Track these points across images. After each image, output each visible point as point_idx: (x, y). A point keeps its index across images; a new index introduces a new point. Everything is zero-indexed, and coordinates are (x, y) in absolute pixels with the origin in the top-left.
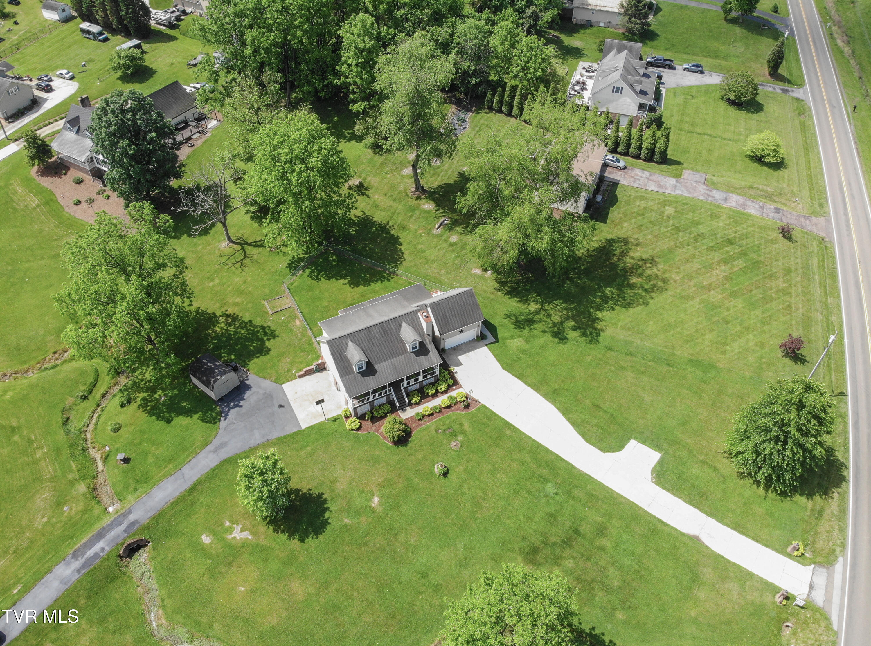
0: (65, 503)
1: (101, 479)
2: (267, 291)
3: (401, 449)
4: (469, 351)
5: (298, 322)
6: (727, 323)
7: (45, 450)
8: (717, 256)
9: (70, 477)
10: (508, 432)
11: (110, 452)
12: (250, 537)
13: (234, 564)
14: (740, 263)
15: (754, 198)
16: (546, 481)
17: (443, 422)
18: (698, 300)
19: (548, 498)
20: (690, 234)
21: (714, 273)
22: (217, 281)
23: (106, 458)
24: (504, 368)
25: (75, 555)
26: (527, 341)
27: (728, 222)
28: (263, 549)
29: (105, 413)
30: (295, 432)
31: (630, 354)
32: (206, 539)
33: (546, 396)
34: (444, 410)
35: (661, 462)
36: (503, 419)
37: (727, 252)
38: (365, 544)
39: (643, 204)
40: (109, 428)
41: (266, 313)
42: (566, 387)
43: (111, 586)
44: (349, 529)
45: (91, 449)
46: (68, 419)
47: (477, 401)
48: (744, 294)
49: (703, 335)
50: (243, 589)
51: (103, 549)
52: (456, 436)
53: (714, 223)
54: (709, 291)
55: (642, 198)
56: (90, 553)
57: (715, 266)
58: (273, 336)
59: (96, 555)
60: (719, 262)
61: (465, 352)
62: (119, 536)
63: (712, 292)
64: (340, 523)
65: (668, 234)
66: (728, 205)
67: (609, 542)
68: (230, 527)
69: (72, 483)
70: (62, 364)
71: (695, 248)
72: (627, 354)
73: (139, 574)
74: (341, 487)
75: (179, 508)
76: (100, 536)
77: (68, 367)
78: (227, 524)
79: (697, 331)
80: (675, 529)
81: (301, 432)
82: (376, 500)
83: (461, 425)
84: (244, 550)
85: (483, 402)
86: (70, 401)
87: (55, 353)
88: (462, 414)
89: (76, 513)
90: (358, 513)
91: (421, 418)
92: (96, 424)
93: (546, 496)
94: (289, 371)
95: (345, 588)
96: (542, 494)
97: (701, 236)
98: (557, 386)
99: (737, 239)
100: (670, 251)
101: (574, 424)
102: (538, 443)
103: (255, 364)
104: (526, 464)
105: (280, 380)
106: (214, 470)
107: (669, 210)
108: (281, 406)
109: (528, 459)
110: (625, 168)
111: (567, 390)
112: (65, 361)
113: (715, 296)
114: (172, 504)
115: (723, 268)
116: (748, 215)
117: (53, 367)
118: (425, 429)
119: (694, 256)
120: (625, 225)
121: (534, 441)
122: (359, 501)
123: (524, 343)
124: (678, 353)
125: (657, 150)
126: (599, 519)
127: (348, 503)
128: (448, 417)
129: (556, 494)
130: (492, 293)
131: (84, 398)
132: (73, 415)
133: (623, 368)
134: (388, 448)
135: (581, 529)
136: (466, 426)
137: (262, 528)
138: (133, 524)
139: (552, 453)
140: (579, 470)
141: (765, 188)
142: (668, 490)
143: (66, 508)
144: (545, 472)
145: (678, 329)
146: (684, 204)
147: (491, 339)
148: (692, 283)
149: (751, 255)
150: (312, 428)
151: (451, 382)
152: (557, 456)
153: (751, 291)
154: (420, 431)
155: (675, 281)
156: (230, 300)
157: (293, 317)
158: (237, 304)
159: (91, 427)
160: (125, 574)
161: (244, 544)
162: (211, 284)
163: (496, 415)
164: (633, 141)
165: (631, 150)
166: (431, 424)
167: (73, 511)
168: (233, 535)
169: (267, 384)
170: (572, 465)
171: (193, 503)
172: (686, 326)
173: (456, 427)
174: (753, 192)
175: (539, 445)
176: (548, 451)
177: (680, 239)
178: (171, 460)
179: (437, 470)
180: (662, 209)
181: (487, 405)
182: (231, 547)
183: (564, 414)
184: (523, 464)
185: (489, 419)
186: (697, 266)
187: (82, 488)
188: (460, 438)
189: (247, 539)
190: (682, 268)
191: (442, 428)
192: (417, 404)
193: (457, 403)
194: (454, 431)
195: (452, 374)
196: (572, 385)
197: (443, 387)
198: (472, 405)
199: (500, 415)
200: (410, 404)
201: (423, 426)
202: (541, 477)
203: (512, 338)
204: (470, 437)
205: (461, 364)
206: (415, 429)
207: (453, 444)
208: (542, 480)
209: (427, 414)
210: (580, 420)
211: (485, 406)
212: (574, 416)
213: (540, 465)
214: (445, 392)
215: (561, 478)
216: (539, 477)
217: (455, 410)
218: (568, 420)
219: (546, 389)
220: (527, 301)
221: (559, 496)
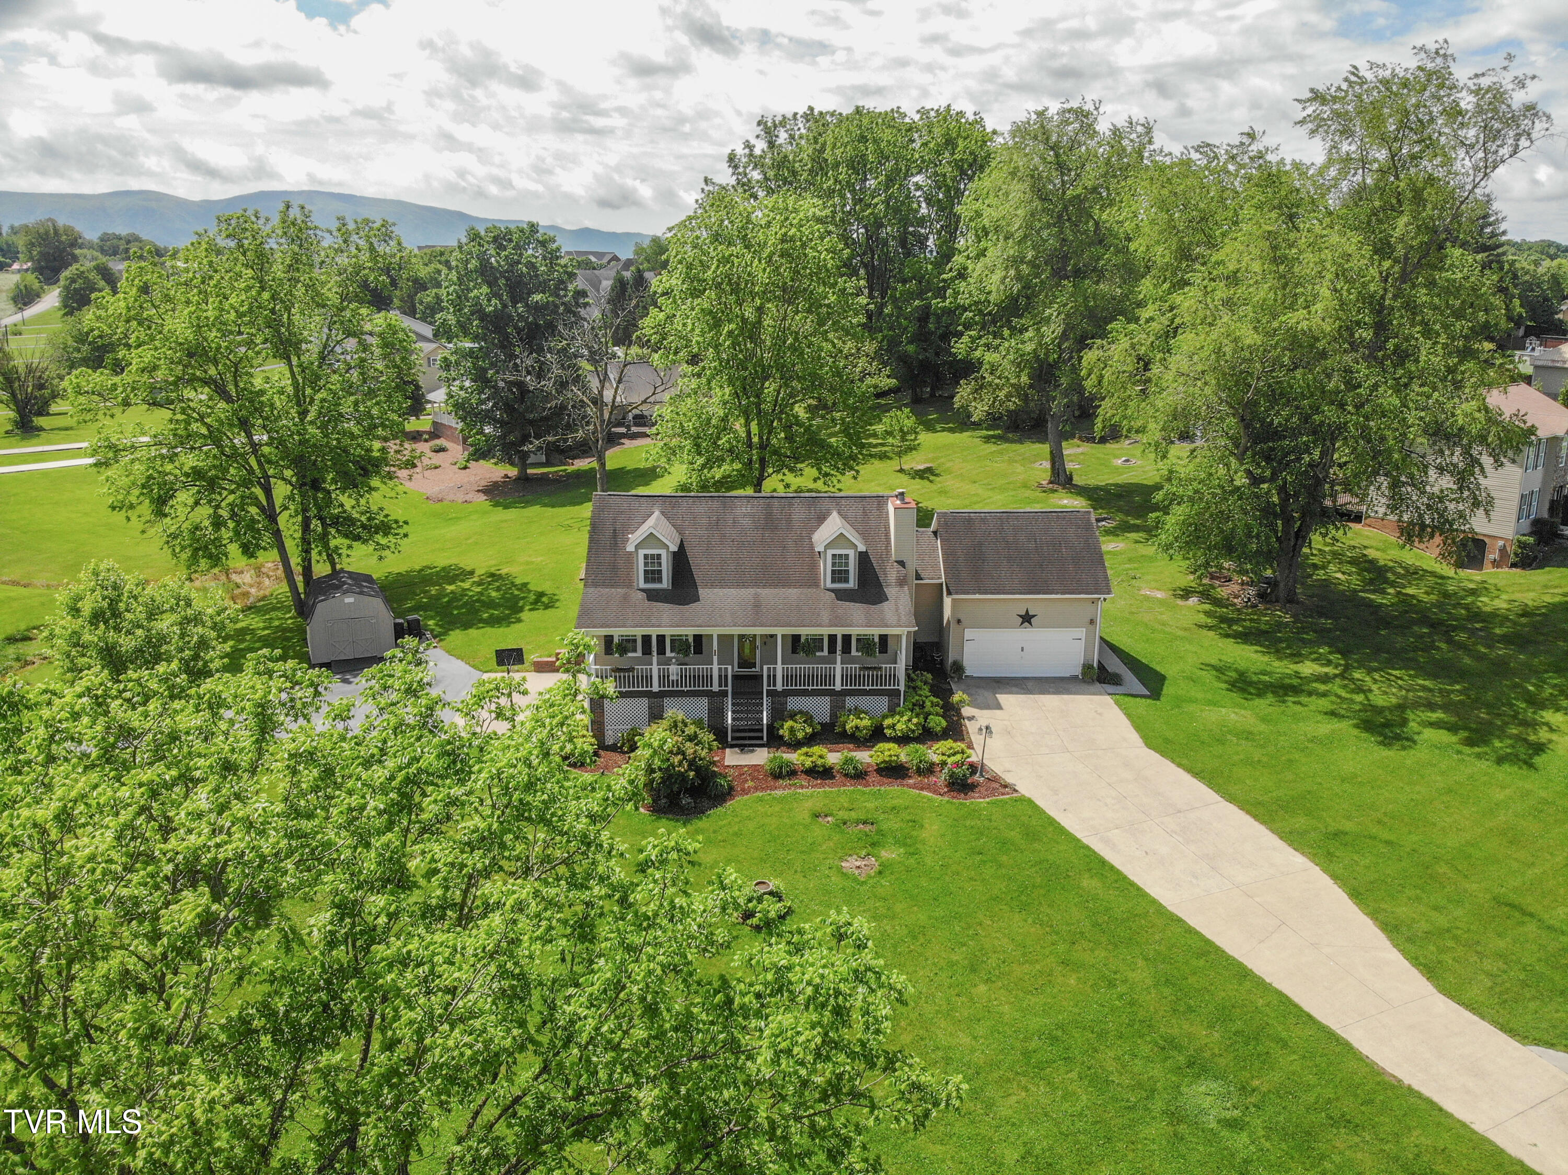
3: (665, 824)
10: (1089, 883)
16: (1197, 1067)
17: (852, 801)
19: (1182, 1128)
24: (1150, 746)
33: (1293, 839)
34: (873, 777)
36: (1087, 848)
42: (1385, 835)
47: (1007, 785)
52: (876, 845)
61: (1030, 693)
83: (915, 824)
85: (1025, 788)
88: (930, 800)
91: (784, 773)
93: (1175, 1116)
96: (1158, 1105)
98: (1348, 826)
101: (1391, 929)
102: (1208, 942)
103: (462, 636)
104: (1121, 989)
105: (485, 666)
109: (1141, 975)
111: (1388, 843)
118: (781, 800)
121: (1191, 931)
123: (1252, 721)
128: (877, 796)
129: (1233, 1125)
130: (1183, 627)
136: (932, 830)
139: (1262, 985)
140: (1375, 1070)
144: (1206, 1036)
147: (1135, 687)
151: (938, 722)
152: (1284, 1000)
154: (761, 799)
156: (519, 559)
158: (526, 563)
163: (1061, 830)
166: (812, 795)
170: (1347, 1046)
173: (891, 824)
176: (1243, 974)
181: (1040, 803)
183: (1356, 895)
184: (1111, 984)
185: (1031, 835)
188: (890, 854)
191: (843, 815)
192: (796, 745)
193: (929, 770)
194: (880, 832)
195: (951, 712)
196: (1414, 838)
197: (902, 723)
198: (983, 789)
199: (1079, 835)
200: (775, 740)
201: (778, 793)
202: (1178, 1048)
203: (1214, 704)
204: (929, 861)
205: (999, 707)
206: (745, 792)
207: (851, 864)
208: (1182, 1059)
209: (808, 763)
210: (1425, 926)
211: (1030, 802)
212: (1403, 911)
213: (1190, 1009)
214: (903, 740)
215: (1276, 1077)
216: (1170, 1044)
217: (914, 787)
218: (1373, 915)
219: (1301, 822)
220: (1297, 657)
221: (1244, 1137)
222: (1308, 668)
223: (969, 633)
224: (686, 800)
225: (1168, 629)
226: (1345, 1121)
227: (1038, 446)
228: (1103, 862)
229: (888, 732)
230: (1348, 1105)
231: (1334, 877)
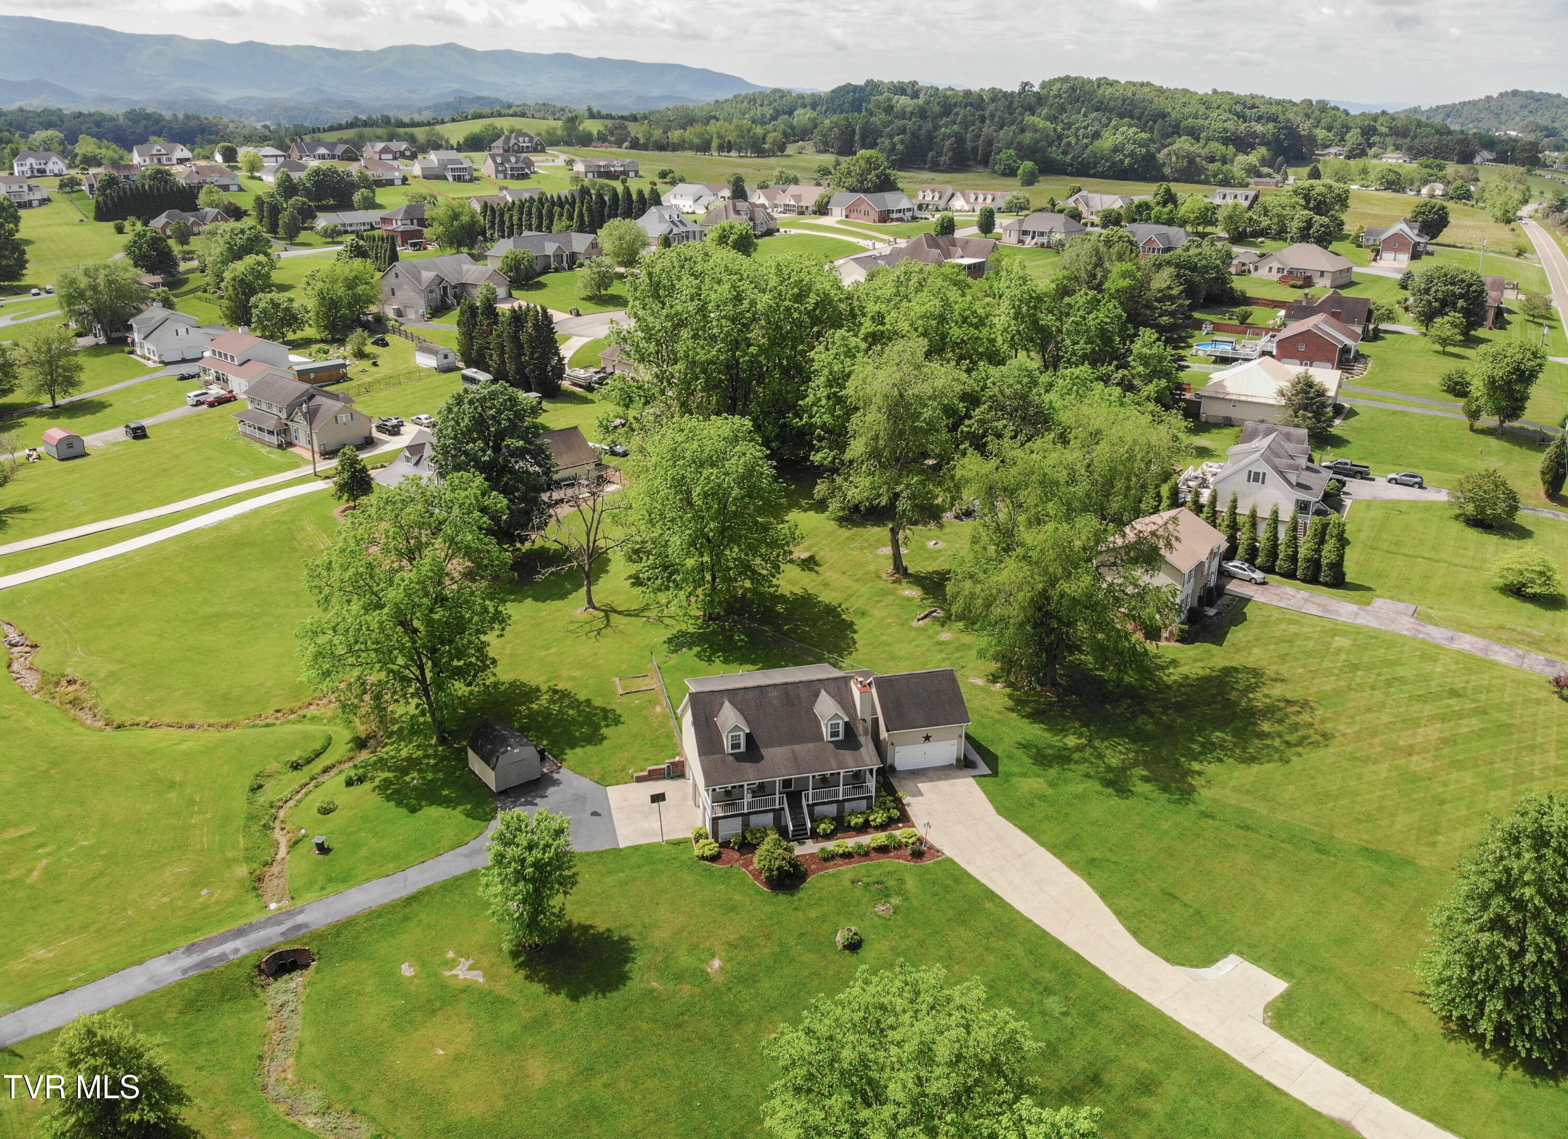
0: (206, 886)
1: (275, 869)
2: (624, 667)
3: (782, 898)
4: (939, 779)
5: (658, 709)
6: (1442, 802)
7: (208, 816)
8: (1428, 710)
9: (229, 855)
10: (988, 905)
11: (305, 836)
12: (481, 980)
13: (440, 1013)
14: (1475, 723)
15: (1507, 643)
16: (1048, 991)
17: (868, 871)
18: (1386, 765)
20: (1379, 675)
21: (1420, 731)
22: (554, 650)
23: (296, 843)
24: (999, 813)
25: (190, 949)
26: (1052, 784)
27: (1453, 667)
28: (499, 1000)
29: (319, 790)
30: (606, 851)
31: (1248, 828)
32: (407, 970)
33: (1073, 866)
34: (873, 854)
35: (1286, 996)
36: (983, 885)
37: (1448, 706)
38: (679, 1026)
39: (1293, 629)
40: (318, 804)
41: (614, 693)
42: (1114, 859)
43: (227, 1006)
44: (656, 998)
45: (277, 830)
46: (260, 787)
47: (938, 851)
48: (1477, 766)
49: (1392, 815)
50: (441, 1052)
51: (237, 951)
52: (887, 896)
53: (1427, 667)
54: (1410, 755)
55: (1290, 622)
56: (215, 951)
57: (1423, 722)
58: (617, 721)
59: (222, 957)
60: (1432, 718)
61: (932, 780)
62: (270, 939)
63: (1415, 757)
64: (642, 985)
65: (1336, 671)
66: (1455, 646)
67: (1158, 1105)
68: (454, 960)
69: (229, 863)
70: (282, 724)
71: (1387, 694)
72: (1238, 826)
73: (280, 1002)
74: (660, 936)
75: (380, 921)
76: (240, 933)
77: (288, 728)
78: (451, 955)
79: (1380, 809)
80: (1302, 1104)
81: (616, 852)
82: (716, 963)
83: (901, 881)
84: (464, 995)
85: (949, 852)
86: (274, 766)
87: (278, 711)
88: (905, 866)
89: (217, 902)
90: (679, 977)
91: (829, 858)
92: (300, 801)
93: (1043, 1013)
94: (623, 769)
95: (622, 1085)
96: (1036, 1009)
97: (1402, 680)
98: (1097, 855)
99: (1470, 692)
100: (1337, 692)
101: (1118, 913)
102: (1044, 931)
103: (573, 755)
104: (1013, 959)
105: (604, 781)
106: (457, 879)
107: (1339, 642)
108: (595, 814)
109: (1019, 951)
110: (1264, 583)
111: (1115, 863)
112: (289, 722)
113: (1419, 764)
114: (371, 912)
115: (1438, 726)
116: (1494, 664)
117: (267, 725)
118: (833, 875)
119: (1383, 705)
120: (1256, 651)
121: (1036, 926)
122: (684, 960)
123: (1045, 786)
124: (1339, 835)
125: (1324, 562)
126: (1143, 1065)
127: (666, 959)
128: (880, 866)
129: (1065, 1014)
130: (1000, 713)
131: (296, 766)
132: (269, 785)
133: (1228, 846)
134: (758, 892)
135: (1106, 1077)
136: (911, 884)
137: (507, 968)
138: (299, 927)
139: (1068, 950)
140: (1115, 984)
141: (1528, 630)
142: (1296, 1041)
143: (204, 892)
144: (1049, 977)
145: (1345, 802)
146: (1371, 637)
147: (984, 769)
148: (1377, 740)
149: (1496, 715)
150: (636, 848)
151: (895, 813)
152: (1078, 956)
153: (1491, 763)
154: (823, 876)
155: (1343, 735)
156: (565, 674)
157: (653, 703)
158: (573, 679)
159: (291, 803)
160: (256, 995)
161: (467, 989)
162: (543, 653)
163: (969, 876)
164: (1282, 548)
165: (1278, 562)
166: (847, 870)
167: (214, 899)
168: (454, 972)
169: (583, 784)
170: (1104, 974)
171: (406, 919)
172: (1360, 799)
173: (891, 883)
174: (1505, 635)
175: (1044, 934)
176: (1060, 945)
177: (1358, 680)
178: (396, 857)
179: (840, 938)
180: (1328, 639)
181: (956, 860)
182: (444, 987)
183: (1103, 896)
184: (1008, 958)
185: (957, 880)
186: (1385, 718)
187: (242, 871)
188: (896, 901)
189: (476, 981)
190: (1357, 718)
191: (866, 880)
192: (828, 836)
193: (899, 846)
194: (886, 888)
195: (899, 805)
196: (1126, 858)
197: (879, 817)
198: (927, 855)
199: (978, 878)
200: (815, 835)
201: (830, 871)
202: (1040, 983)
203: (1024, 775)
204: (915, 902)
205: (920, 794)
206: (814, 872)
207: (880, 908)
208: (1041, 988)
209: (841, 852)
210: (1132, 910)
211: (952, 861)
212: (1123, 903)
213: (1041, 965)
214: (882, 827)
215: (1078, 991)
216: (1037, 982)
217: (894, 858)
218: (1110, 907)
219: (1075, 855)
220: (1063, 731)
221: (1070, 1018)
222: (1071, 741)
223: (897, 749)
224: (787, 881)
225: (990, 714)
226: (1106, 1008)
227: (876, 529)
228: (992, 893)
229: (872, 823)
230: (1106, 1000)
231: (1092, 887)
